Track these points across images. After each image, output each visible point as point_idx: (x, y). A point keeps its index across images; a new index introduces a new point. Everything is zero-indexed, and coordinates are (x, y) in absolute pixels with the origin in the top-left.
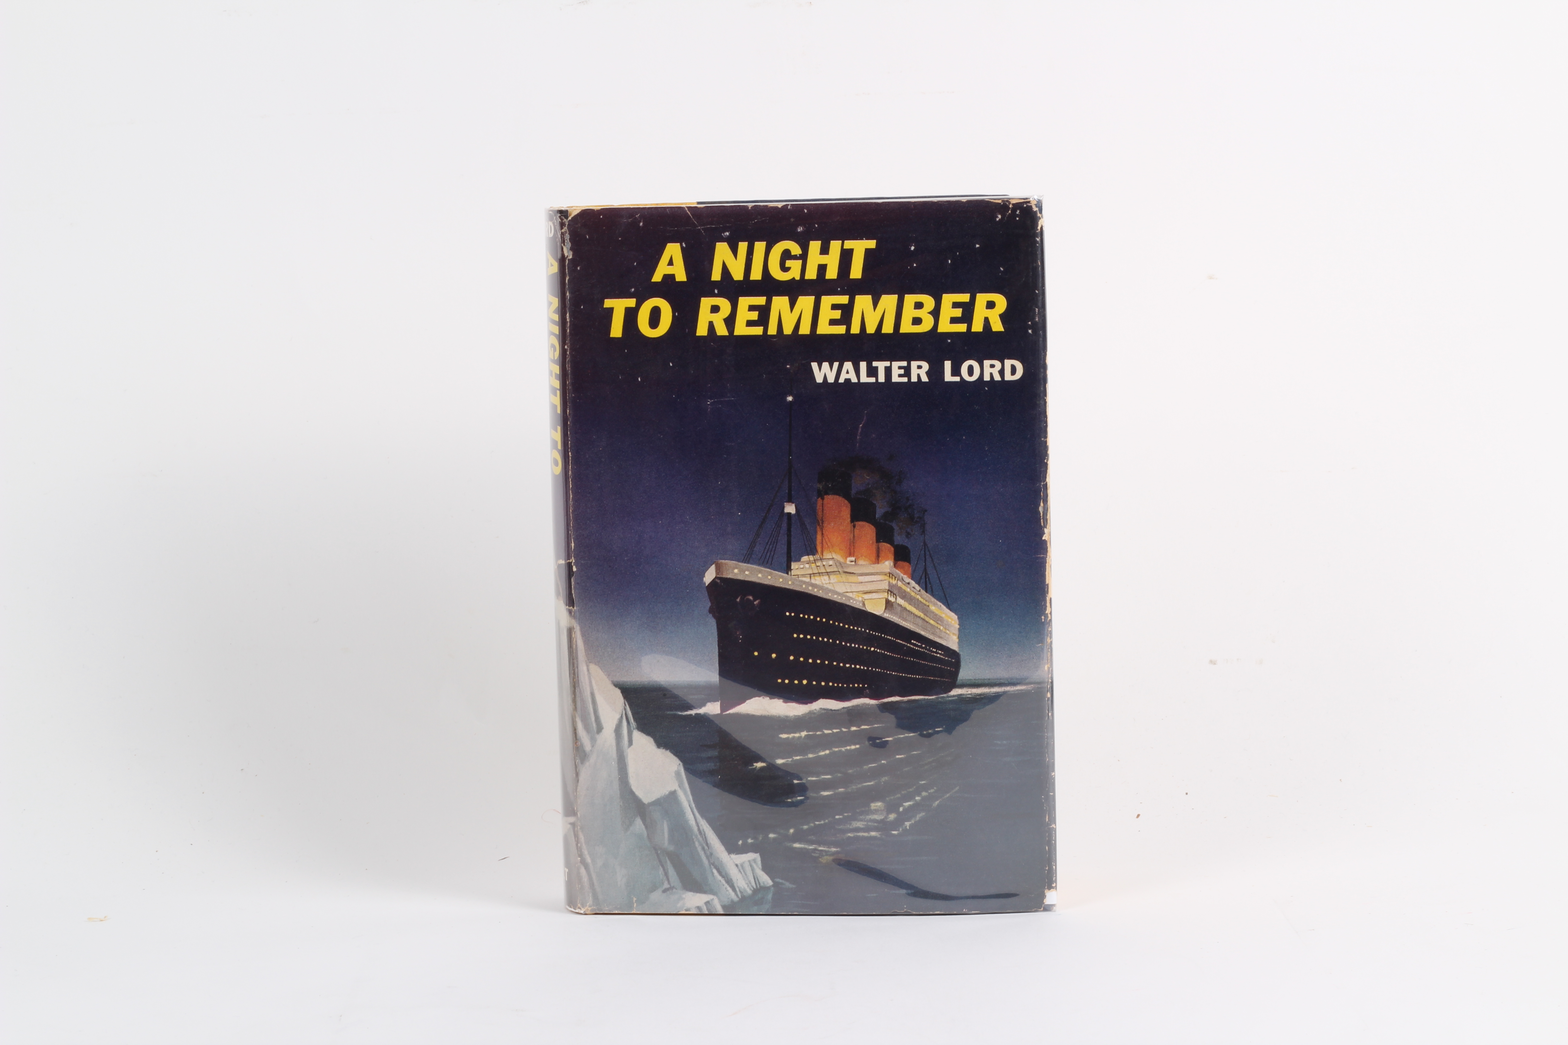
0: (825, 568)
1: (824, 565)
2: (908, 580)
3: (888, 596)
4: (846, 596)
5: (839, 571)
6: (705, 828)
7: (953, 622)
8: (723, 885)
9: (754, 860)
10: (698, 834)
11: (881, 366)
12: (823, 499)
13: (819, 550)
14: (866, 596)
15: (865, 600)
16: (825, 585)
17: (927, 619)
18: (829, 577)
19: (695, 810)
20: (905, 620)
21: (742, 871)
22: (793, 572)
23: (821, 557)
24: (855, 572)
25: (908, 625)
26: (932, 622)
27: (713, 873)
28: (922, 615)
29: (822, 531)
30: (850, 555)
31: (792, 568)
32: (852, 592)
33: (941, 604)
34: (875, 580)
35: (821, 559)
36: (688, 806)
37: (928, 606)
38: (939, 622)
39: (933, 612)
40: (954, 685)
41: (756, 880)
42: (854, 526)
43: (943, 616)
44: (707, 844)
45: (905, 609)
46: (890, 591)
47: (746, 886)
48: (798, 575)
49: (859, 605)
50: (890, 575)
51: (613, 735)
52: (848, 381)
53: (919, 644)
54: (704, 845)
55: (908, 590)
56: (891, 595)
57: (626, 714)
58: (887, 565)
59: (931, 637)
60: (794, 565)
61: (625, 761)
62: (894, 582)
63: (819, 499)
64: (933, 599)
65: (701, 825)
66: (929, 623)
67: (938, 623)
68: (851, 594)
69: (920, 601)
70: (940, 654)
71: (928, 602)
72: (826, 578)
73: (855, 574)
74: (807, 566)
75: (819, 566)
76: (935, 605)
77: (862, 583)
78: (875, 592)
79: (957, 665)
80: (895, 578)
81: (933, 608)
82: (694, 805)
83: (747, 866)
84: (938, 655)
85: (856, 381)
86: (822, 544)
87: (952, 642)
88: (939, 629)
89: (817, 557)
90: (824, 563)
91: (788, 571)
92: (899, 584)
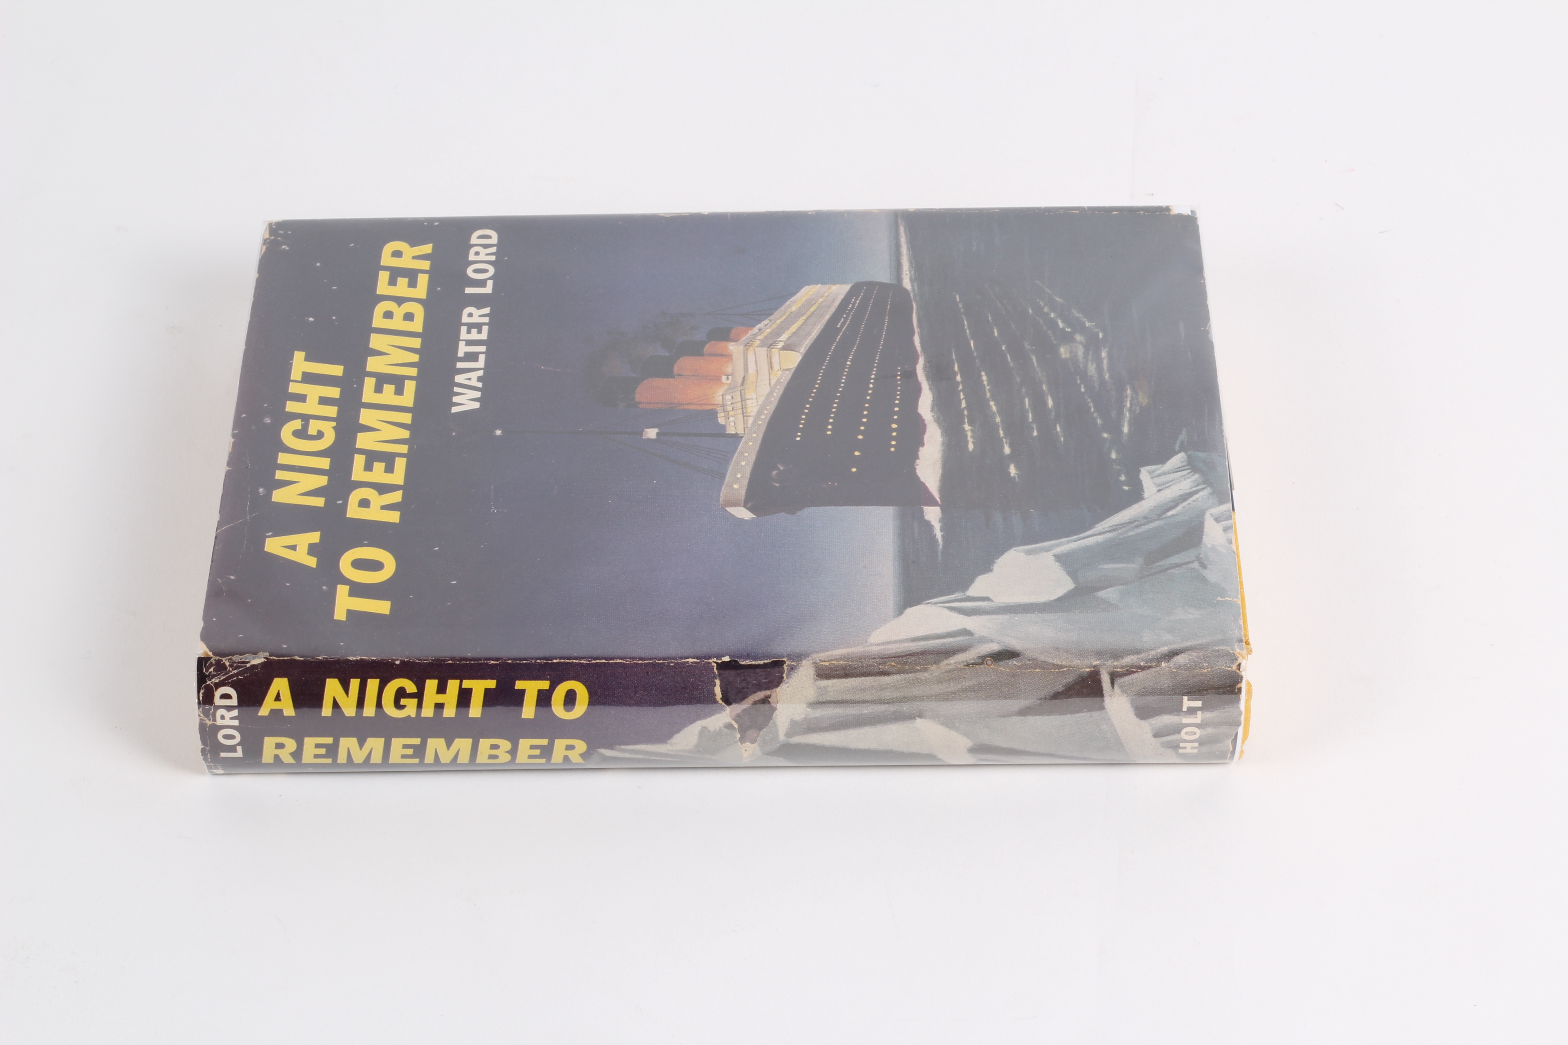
0: (735, 403)
2: (755, 330)
3: (777, 348)
5: (741, 391)
6: (1107, 526)
8: (1189, 504)
9: (1150, 472)
10: (1116, 532)
11: (463, 349)
12: (640, 403)
13: (710, 408)
14: (776, 367)
15: (781, 368)
16: (760, 404)
17: (809, 314)
18: (748, 400)
19: (1079, 536)
20: (809, 333)
21: (1167, 485)
22: (740, 432)
23: (720, 406)
24: (743, 377)
25: (816, 329)
26: (813, 309)
27: (1172, 516)
28: (804, 318)
29: (685, 404)
30: (718, 379)
31: (734, 433)
32: (770, 380)
33: (789, 300)
34: (754, 359)
35: (723, 406)
36: (1074, 543)
37: (791, 312)
38: (813, 302)
39: (800, 308)
40: (898, 286)
41: (1179, 469)
42: (680, 375)
43: (806, 298)
45: (794, 333)
46: (770, 346)
47: (1190, 481)
48: (744, 427)
49: (788, 376)
50: (747, 345)
51: (975, 618)
52: (479, 379)
53: (842, 320)
55: (769, 330)
56: (775, 346)
57: (942, 603)
58: (733, 348)
59: (832, 310)
60: (731, 431)
61: (1013, 606)
62: (757, 343)
63: (640, 406)
64: (783, 308)
66: (815, 311)
67: (814, 305)
69: (785, 320)
70: (856, 300)
71: (786, 312)
72: (749, 403)
73: (745, 377)
74: (731, 419)
75: (733, 409)
76: (790, 306)
77: (757, 371)
78: (771, 360)
79: (871, 284)
80: (751, 341)
81: (795, 308)
83: (1159, 480)
84: (858, 302)
85: (482, 371)
86: (703, 405)
87: (840, 290)
88: (821, 303)
89: (719, 410)
90: (729, 403)
91: (737, 437)
92: (760, 337)
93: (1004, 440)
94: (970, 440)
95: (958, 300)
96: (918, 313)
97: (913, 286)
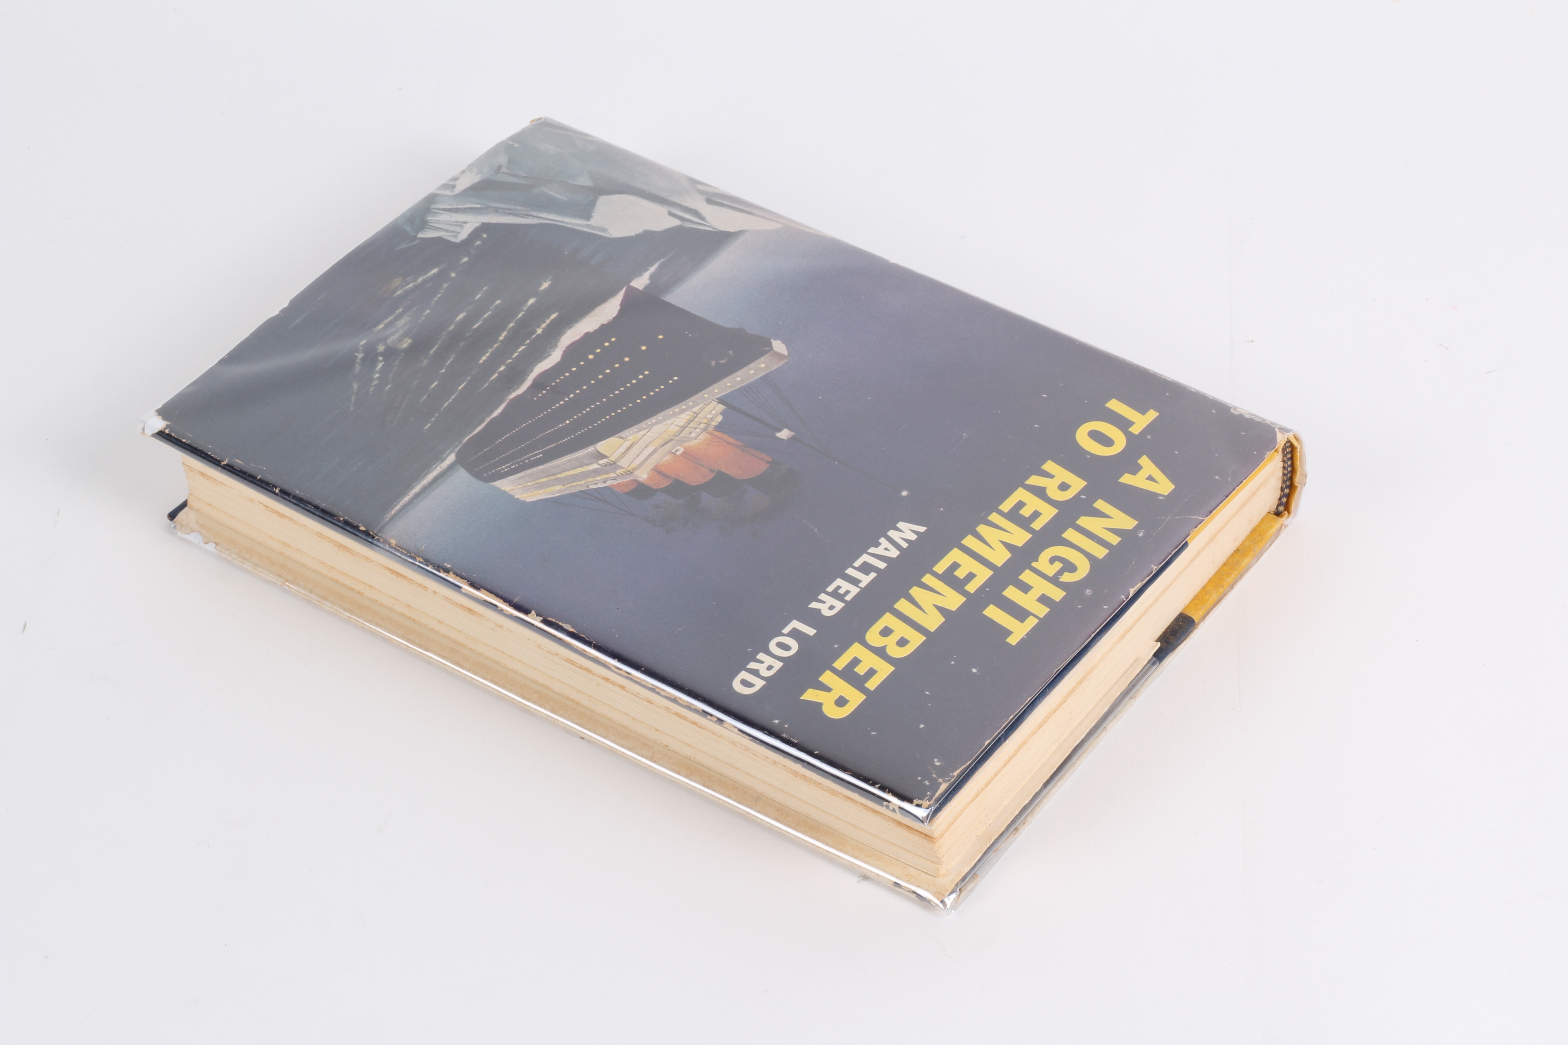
0: (693, 428)
1: (696, 428)
2: (608, 484)
3: (609, 460)
4: (645, 429)
5: (677, 436)
6: (527, 220)
7: (526, 495)
8: (457, 205)
9: (456, 237)
10: (527, 213)
11: (866, 579)
12: (768, 462)
13: (716, 433)
14: (628, 444)
15: (625, 441)
16: (674, 419)
17: (552, 478)
18: (679, 426)
19: (553, 222)
20: (570, 460)
21: (456, 223)
22: (714, 403)
23: (708, 431)
24: (663, 447)
25: (562, 461)
26: (545, 479)
27: (477, 204)
28: (559, 476)
29: (733, 445)
30: (685, 453)
31: (719, 404)
32: (644, 435)
33: (554, 496)
34: (637, 459)
35: (705, 429)
36: (564, 220)
37: (563, 485)
38: (537, 485)
39: (553, 486)
40: (461, 460)
41: (435, 228)
42: (712, 471)
43: (541, 492)
44: (511, 214)
45: (581, 466)
46: (613, 464)
47: (437, 219)
48: (707, 405)
49: (624, 434)
50: (629, 473)
51: (693, 207)
52: (877, 545)
53: (532, 459)
54: (511, 212)
55: (598, 478)
56: (608, 463)
57: (704, 225)
58: (643, 475)
59: (529, 471)
60: (721, 407)
61: (659, 202)
62: (618, 472)
63: (771, 460)
64: (567, 492)
65: (533, 219)
66: (545, 477)
67: (537, 483)
68: (644, 433)
69: (576, 482)
70: (503, 469)
71: (567, 487)
72: (681, 424)
73: (661, 446)
74: (710, 416)
75: (699, 424)
76: (559, 491)
77: (646, 447)
78: (624, 452)
79: (478, 475)
80: (622, 475)
81: (558, 487)
82: (559, 224)
83: (458, 229)
84: (504, 467)
85: (870, 552)
86: (720, 438)
87: (505, 485)
88: (530, 482)
89: (711, 429)
90: (698, 430)
91: (721, 401)
92: (612, 475)
93: (525, 309)
94: (548, 321)
95: (429, 425)
96: (471, 433)
97: (448, 455)
